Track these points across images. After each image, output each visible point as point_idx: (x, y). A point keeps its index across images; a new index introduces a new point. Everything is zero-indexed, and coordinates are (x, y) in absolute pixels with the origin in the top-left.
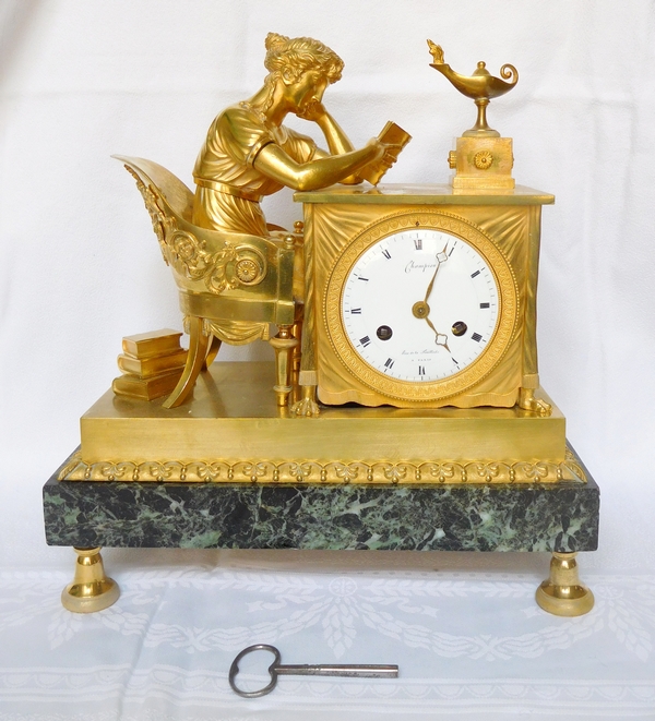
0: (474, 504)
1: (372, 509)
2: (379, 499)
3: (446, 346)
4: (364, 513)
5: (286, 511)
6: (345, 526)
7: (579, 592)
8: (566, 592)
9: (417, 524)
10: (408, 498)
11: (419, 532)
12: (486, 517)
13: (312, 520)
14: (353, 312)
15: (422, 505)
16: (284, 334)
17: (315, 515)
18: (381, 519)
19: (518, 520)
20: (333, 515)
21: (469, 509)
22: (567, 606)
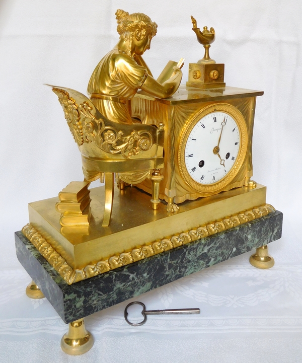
0: (246, 233)
1: (211, 248)
2: (214, 243)
3: (224, 165)
4: (209, 250)
5: (179, 262)
6: (201, 260)
7: (268, 259)
8: (263, 259)
9: (227, 248)
10: (224, 238)
11: (227, 252)
12: (249, 237)
13: (189, 261)
14: (190, 156)
15: (229, 239)
16: (156, 174)
17: (190, 259)
18: (215, 251)
19: (260, 234)
20: (197, 256)
21: (244, 236)
22: (262, 264)
